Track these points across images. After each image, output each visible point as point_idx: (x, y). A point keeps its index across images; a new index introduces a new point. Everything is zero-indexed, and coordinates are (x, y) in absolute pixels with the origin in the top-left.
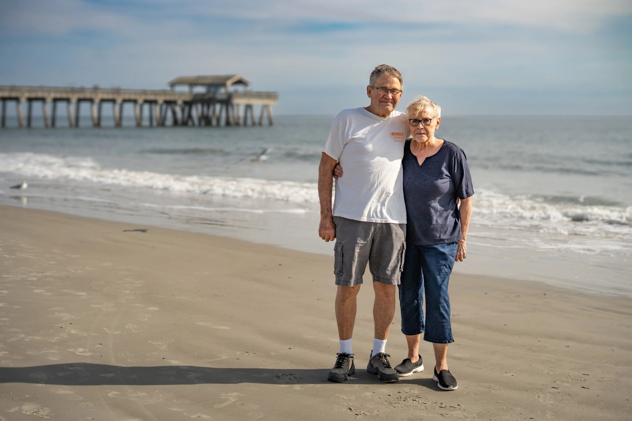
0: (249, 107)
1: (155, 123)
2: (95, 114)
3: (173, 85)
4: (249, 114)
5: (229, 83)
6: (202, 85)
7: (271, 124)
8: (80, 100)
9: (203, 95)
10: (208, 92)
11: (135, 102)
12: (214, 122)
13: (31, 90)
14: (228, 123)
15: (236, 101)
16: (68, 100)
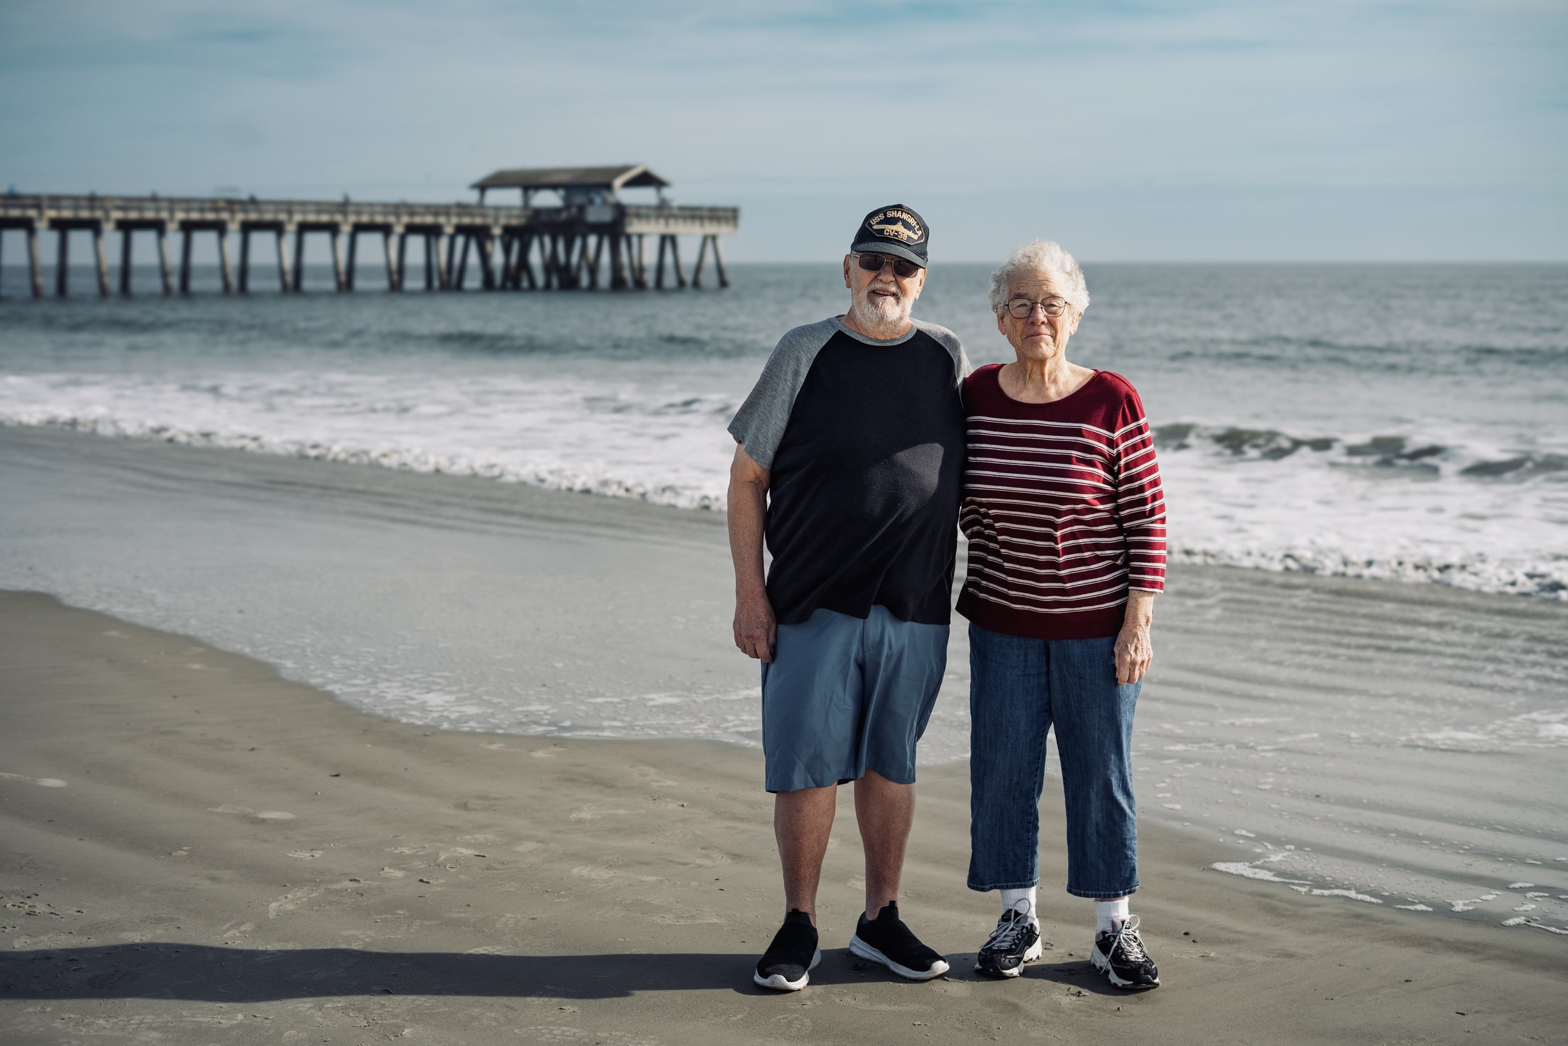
0: (668, 241)
1: (436, 283)
2: (288, 261)
3: (483, 187)
4: (669, 259)
5: (618, 182)
6: (554, 187)
7: (723, 283)
8: (247, 228)
9: (556, 211)
10: (567, 206)
11: (385, 230)
12: (585, 280)
13: (127, 203)
14: (618, 284)
15: (634, 227)
16: (219, 227)
